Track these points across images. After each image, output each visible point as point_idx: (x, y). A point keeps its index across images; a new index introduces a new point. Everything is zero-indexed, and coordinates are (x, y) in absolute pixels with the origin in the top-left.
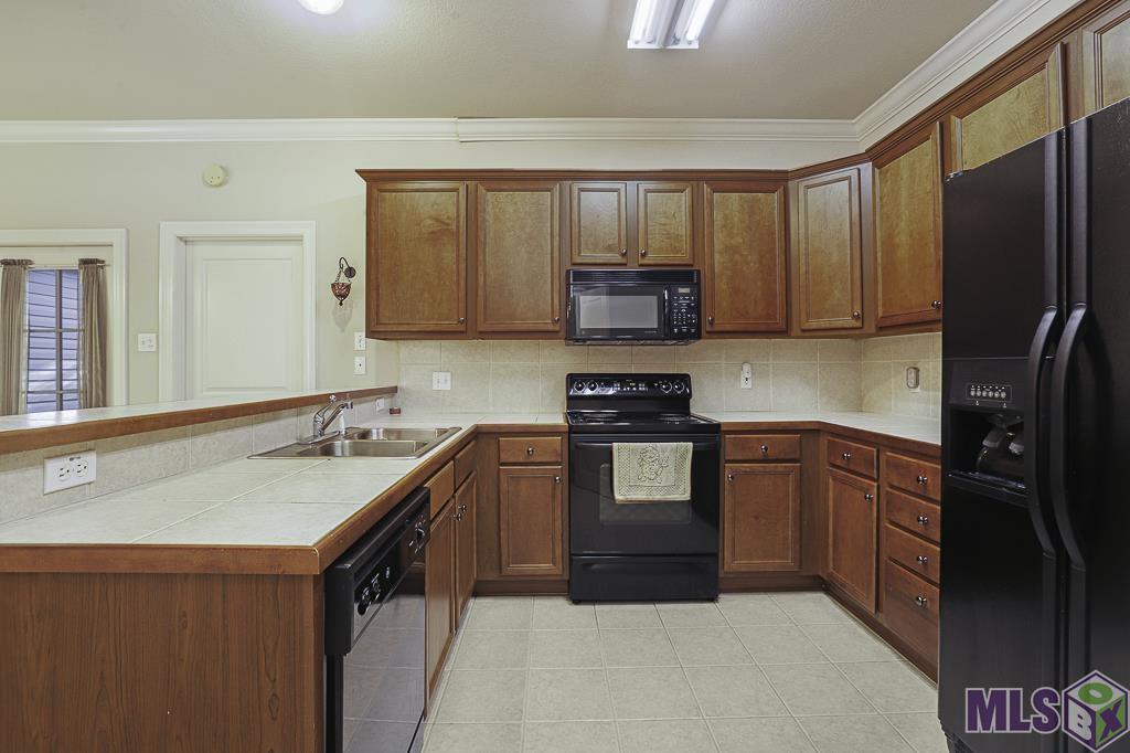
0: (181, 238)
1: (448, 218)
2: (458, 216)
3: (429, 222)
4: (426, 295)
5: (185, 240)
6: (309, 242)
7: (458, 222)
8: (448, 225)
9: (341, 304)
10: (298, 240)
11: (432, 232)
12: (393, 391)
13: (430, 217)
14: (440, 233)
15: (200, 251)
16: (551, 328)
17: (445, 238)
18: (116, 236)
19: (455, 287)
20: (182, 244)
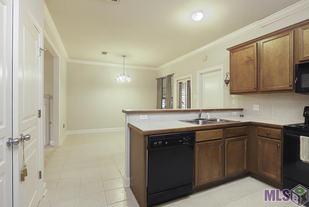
0: (200, 74)
1: (251, 56)
2: (254, 54)
3: (245, 58)
4: (245, 81)
5: (201, 74)
6: (222, 70)
7: (254, 56)
8: (251, 58)
9: (227, 85)
10: (220, 70)
11: (247, 61)
12: (242, 110)
13: (246, 57)
14: (249, 61)
15: (204, 76)
16: (288, 88)
17: (250, 62)
18: (191, 75)
19: (253, 78)
20: (201, 75)
